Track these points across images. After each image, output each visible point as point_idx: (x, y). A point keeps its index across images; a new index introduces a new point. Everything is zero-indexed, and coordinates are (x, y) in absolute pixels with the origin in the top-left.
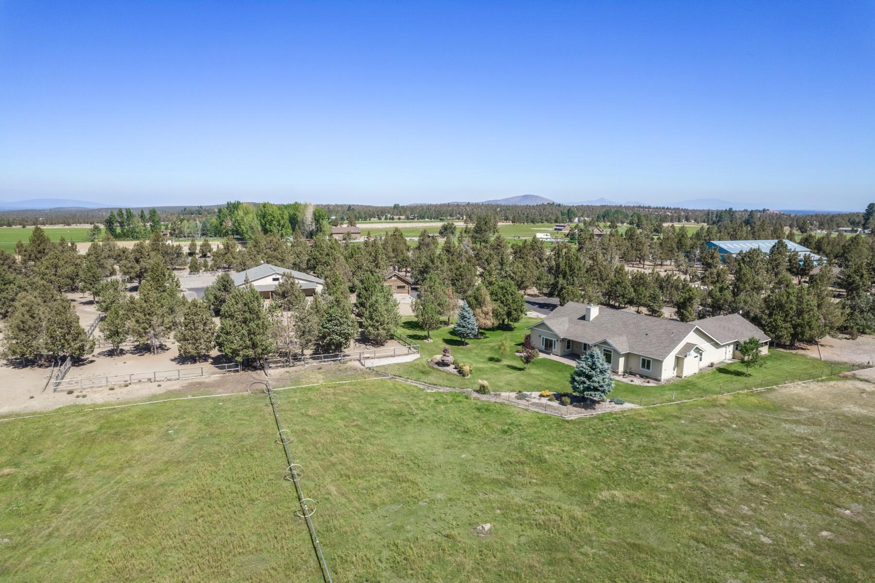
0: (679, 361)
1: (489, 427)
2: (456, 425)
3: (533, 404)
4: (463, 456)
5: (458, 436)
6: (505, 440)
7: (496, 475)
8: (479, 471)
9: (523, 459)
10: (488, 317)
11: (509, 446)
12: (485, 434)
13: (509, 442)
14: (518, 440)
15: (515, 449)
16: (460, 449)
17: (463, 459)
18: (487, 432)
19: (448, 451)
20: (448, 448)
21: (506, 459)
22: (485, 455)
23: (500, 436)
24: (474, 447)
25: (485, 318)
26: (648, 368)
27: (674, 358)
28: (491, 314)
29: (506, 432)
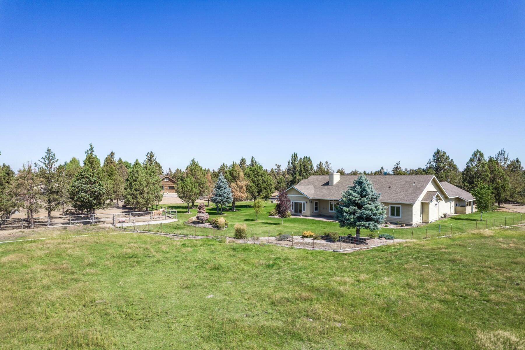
0: (424, 206)
1: (248, 263)
2: (204, 263)
3: (297, 243)
4: (209, 297)
5: (205, 274)
6: (272, 274)
7: (267, 320)
8: (234, 316)
9: (305, 294)
10: (242, 190)
11: (279, 280)
12: (243, 270)
13: (279, 277)
14: (290, 273)
15: (290, 283)
16: (206, 287)
17: (208, 300)
18: (246, 268)
19: (185, 291)
20: (187, 287)
21: (279, 296)
22: (245, 293)
23: (265, 271)
24: (226, 285)
25: (240, 192)
26: (398, 215)
27: (420, 204)
28: (244, 188)
29: (272, 266)
